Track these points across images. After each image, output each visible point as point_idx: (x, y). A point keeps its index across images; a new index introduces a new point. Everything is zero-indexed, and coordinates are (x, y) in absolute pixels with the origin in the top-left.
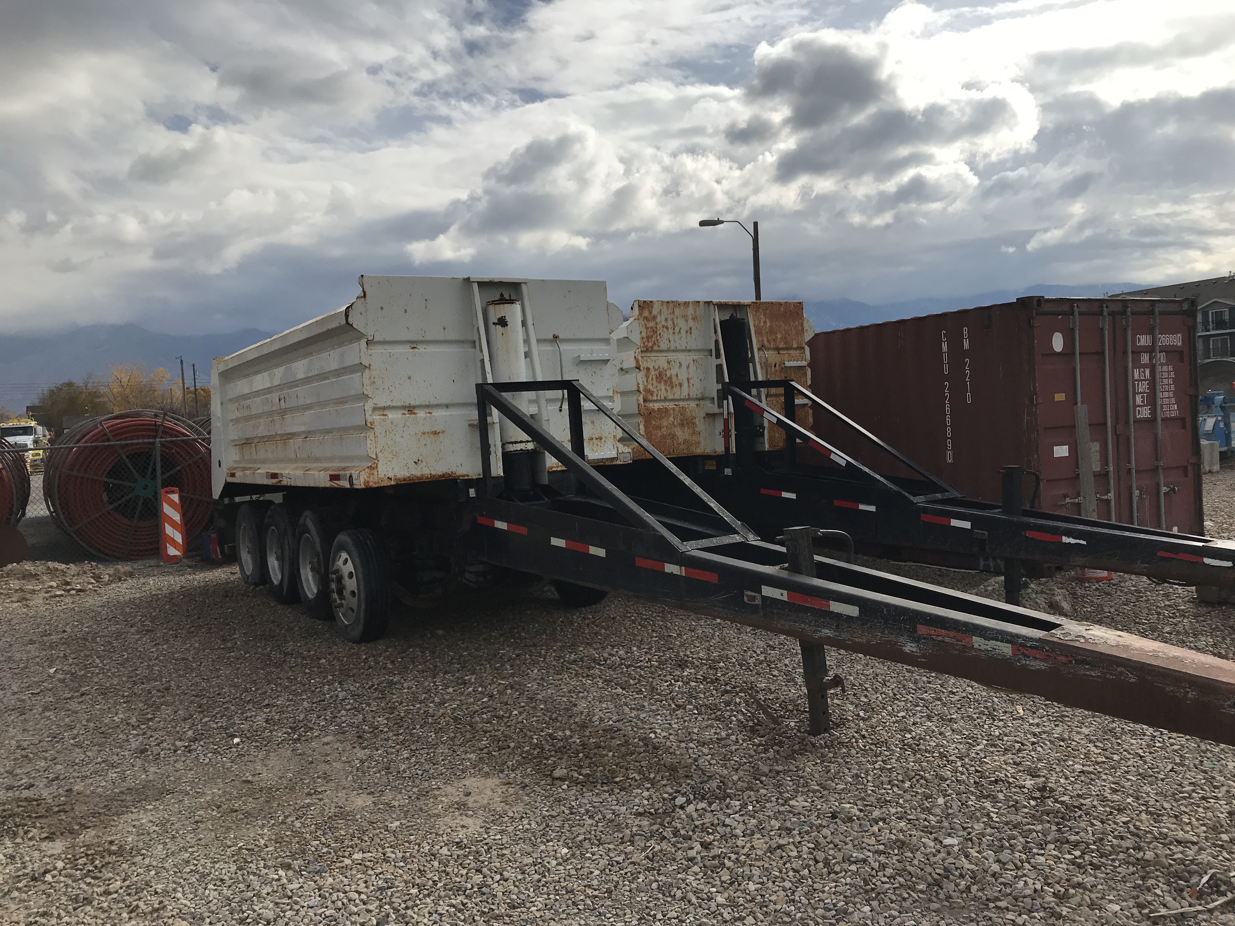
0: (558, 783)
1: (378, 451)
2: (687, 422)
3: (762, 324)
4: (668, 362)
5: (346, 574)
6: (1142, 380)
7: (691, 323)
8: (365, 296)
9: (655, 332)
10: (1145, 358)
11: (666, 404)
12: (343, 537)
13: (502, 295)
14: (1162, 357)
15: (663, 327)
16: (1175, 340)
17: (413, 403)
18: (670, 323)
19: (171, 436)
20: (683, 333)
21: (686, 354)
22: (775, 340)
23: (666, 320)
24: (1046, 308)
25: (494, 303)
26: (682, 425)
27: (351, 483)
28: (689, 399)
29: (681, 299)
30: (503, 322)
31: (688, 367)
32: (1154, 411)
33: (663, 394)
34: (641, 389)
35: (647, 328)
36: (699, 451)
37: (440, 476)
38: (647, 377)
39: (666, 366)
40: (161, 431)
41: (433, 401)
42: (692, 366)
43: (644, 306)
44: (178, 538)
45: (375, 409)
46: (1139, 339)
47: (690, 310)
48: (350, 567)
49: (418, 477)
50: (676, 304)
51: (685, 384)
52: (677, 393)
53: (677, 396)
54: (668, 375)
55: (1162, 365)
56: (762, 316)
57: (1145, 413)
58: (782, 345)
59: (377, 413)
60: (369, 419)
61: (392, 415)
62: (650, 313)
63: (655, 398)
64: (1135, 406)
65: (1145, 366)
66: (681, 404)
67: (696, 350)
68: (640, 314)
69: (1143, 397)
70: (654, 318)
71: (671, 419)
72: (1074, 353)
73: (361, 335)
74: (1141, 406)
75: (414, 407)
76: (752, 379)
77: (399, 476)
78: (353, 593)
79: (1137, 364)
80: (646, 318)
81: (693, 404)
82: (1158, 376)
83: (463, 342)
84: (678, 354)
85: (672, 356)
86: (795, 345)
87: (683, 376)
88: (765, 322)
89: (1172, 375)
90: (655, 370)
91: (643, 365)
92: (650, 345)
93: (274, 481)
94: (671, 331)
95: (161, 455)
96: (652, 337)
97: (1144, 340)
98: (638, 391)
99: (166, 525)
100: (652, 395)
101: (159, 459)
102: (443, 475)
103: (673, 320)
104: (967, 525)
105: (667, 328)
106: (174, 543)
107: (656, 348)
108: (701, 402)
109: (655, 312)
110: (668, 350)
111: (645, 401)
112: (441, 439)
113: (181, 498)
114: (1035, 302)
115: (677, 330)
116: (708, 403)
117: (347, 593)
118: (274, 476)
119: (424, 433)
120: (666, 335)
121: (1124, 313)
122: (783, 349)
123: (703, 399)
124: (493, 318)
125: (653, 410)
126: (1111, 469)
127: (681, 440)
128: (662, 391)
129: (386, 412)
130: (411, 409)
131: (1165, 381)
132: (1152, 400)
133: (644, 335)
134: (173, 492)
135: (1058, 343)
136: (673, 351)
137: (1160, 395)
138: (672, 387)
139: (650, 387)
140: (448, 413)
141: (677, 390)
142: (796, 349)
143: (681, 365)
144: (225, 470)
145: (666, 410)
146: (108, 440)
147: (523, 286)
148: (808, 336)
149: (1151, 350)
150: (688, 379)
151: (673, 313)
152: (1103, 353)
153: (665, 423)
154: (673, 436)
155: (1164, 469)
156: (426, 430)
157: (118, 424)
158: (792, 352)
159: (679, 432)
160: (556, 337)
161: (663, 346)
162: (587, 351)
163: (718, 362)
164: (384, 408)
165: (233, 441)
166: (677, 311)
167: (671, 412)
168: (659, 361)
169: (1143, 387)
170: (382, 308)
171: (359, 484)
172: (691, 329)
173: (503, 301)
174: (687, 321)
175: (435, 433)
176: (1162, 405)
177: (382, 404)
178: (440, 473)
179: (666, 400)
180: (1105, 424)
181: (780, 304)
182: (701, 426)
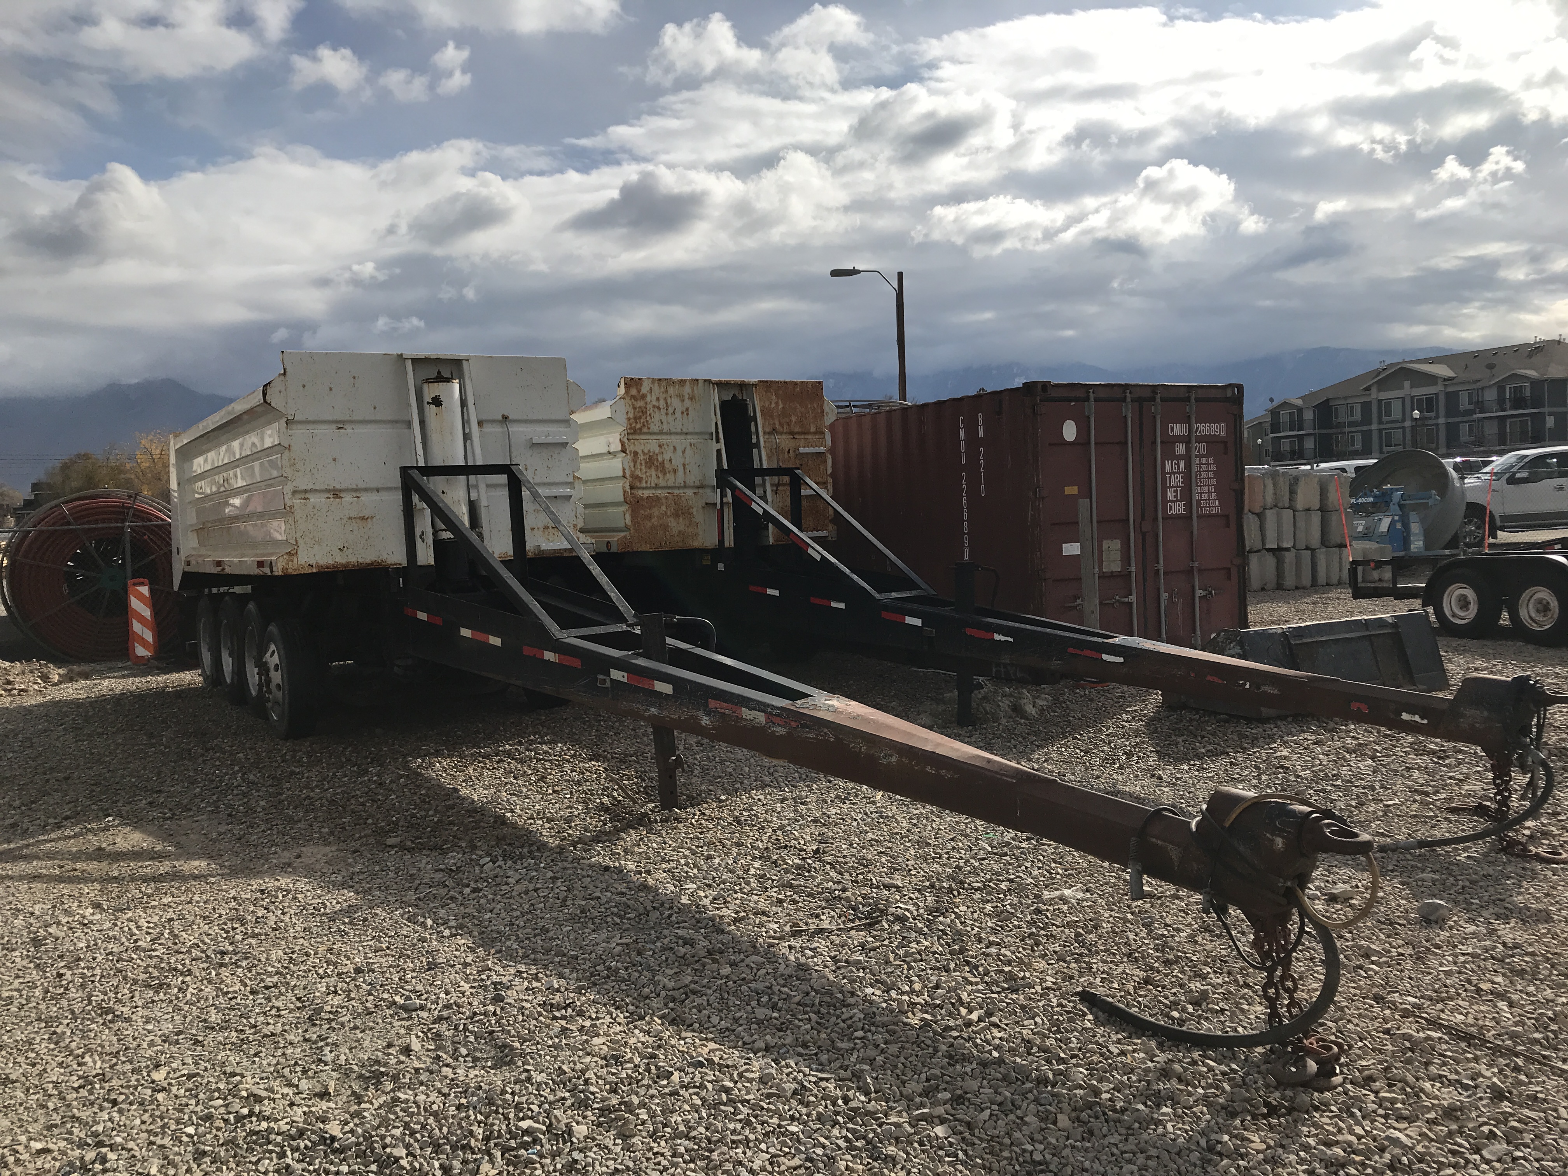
0: (388, 849)
1: (299, 535)
2: (681, 511)
3: (773, 405)
4: (660, 446)
5: (272, 667)
6: (1175, 473)
7: (687, 403)
8: (285, 373)
9: (644, 412)
10: (1181, 449)
11: (658, 492)
12: (273, 628)
13: (439, 373)
14: (1202, 448)
15: (654, 406)
16: (1219, 429)
17: (338, 487)
18: (662, 403)
19: (143, 520)
20: (678, 414)
21: (683, 437)
22: (789, 424)
23: (658, 399)
24: (1054, 394)
25: (429, 381)
26: (676, 515)
27: (272, 571)
28: (685, 487)
29: (676, 377)
30: (437, 402)
31: (684, 452)
32: (1189, 506)
33: (653, 481)
34: (628, 475)
35: (635, 408)
36: (696, 544)
37: (369, 564)
38: (635, 462)
39: (657, 450)
40: (131, 514)
41: (362, 485)
42: (688, 451)
43: (632, 383)
44: (149, 636)
45: (294, 492)
46: (1172, 428)
47: (687, 389)
48: (275, 659)
49: (342, 565)
50: (670, 382)
51: (681, 469)
52: (670, 479)
53: (670, 483)
54: (660, 460)
55: (1201, 456)
56: (774, 397)
57: (1179, 509)
58: (797, 429)
59: (298, 496)
60: (289, 503)
61: (314, 499)
62: (639, 391)
63: (644, 485)
64: (1165, 501)
65: (1180, 458)
66: (676, 491)
67: (697, 433)
68: (627, 392)
69: (1176, 491)
70: (643, 397)
71: (664, 508)
72: (1089, 443)
73: (280, 415)
74: (1174, 502)
75: (340, 491)
76: (756, 465)
77: (321, 563)
78: (278, 685)
79: (1169, 454)
80: (633, 397)
81: (690, 492)
82: (1195, 469)
83: (396, 422)
84: (673, 437)
85: (664, 439)
86: (813, 429)
87: (678, 461)
88: (777, 403)
89: (1214, 467)
90: (644, 454)
91: (630, 448)
92: (638, 426)
93: (219, 569)
94: (663, 411)
95: (131, 541)
96: (640, 418)
97: (1178, 429)
98: (624, 477)
99: (134, 621)
100: (640, 482)
101: (128, 546)
102: (372, 564)
103: (665, 399)
104: (918, 622)
105: (659, 408)
106: (144, 643)
107: (645, 430)
108: (701, 491)
109: (644, 390)
110: (661, 433)
111: (632, 488)
112: (369, 526)
113: (151, 591)
114: (1040, 387)
115: (671, 410)
116: (708, 491)
117: (273, 686)
118: (219, 563)
119: (350, 518)
120: (657, 416)
121: (1153, 399)
122: (798, 433)
123: (702, 487)
124: (428, 398)
125: (642, 499)
126: (1133, 569)
127: (675, 531)
128: (652, 477)
129: (307, 496)
130: (336, 494)
131: (1204, 475)
132: (1186, 493)
133: (631, 415)
134: (142, 584)
135: (1070, 431)
136: (666, 433)
137: (1196, 490)
138: (665, 474)
139: (638, 473)
140: (378, 498)
141: (670, 477)
142: (815, 433)
143: (675, 448)
144: (183, 558)
145: (658, 499)
146: (69, 523)
147: (465, 363)
148: (830, 419)
149: (1186, 440)
150: (684, 465)
151: (666, 391)
152: (1126, 443)
153: (656, 512)
154: (666, 528)
155: (1200, 571)
156: (353, 515)
157: (78, 506)
158: (810, 437)
159: (672, 522)
160: (505, 418)
161: (654, 428)
162: (540, 434)
163: (718, 446)
164: (306, 491)
165: (191, 525)
166: (671, 390)
167: (664, 501)
168: (650, 445)
169: (1177, 480)
170: (304, 386)
171: (278, 571)
172: (687, 409)
173: (440, 378)
174: (683, 401)
175: (363, 518)
176: (1199, 502)
177: (302, 487)
178: (368, 561)
179: (657, 487)
180: (1128, 520)
181: (795, 383)
182: (699, 515)
